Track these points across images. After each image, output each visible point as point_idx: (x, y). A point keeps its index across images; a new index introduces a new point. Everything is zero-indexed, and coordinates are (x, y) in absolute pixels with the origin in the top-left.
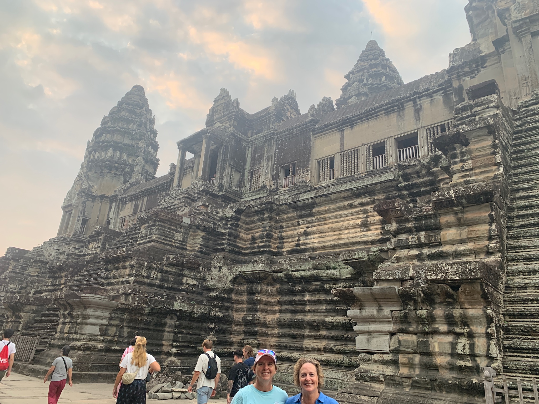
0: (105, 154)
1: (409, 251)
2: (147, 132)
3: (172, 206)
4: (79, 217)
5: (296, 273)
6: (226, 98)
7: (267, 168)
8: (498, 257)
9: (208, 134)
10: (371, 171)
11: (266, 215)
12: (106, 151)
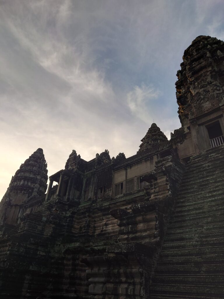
0: (20, 183)
1: (124, 236)
2: (43, 171)
3: (41, 210)
4: (2, 217)
5: (95, 248)
6: (75, 154)
7: (92, 189)
8: (158, 239)
9: (62, 173)
10: (139, 190)
11: (87, 214)
12: (20, 181)
